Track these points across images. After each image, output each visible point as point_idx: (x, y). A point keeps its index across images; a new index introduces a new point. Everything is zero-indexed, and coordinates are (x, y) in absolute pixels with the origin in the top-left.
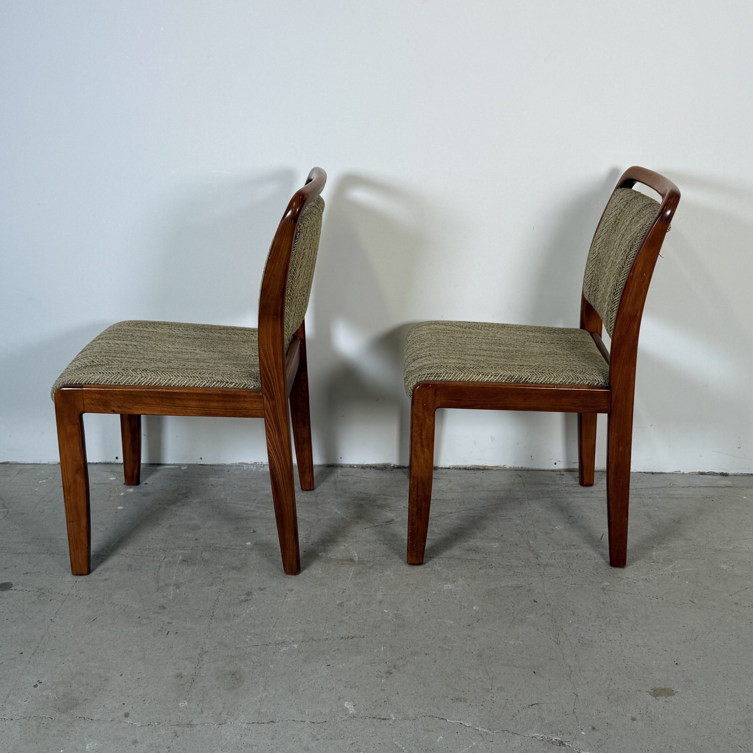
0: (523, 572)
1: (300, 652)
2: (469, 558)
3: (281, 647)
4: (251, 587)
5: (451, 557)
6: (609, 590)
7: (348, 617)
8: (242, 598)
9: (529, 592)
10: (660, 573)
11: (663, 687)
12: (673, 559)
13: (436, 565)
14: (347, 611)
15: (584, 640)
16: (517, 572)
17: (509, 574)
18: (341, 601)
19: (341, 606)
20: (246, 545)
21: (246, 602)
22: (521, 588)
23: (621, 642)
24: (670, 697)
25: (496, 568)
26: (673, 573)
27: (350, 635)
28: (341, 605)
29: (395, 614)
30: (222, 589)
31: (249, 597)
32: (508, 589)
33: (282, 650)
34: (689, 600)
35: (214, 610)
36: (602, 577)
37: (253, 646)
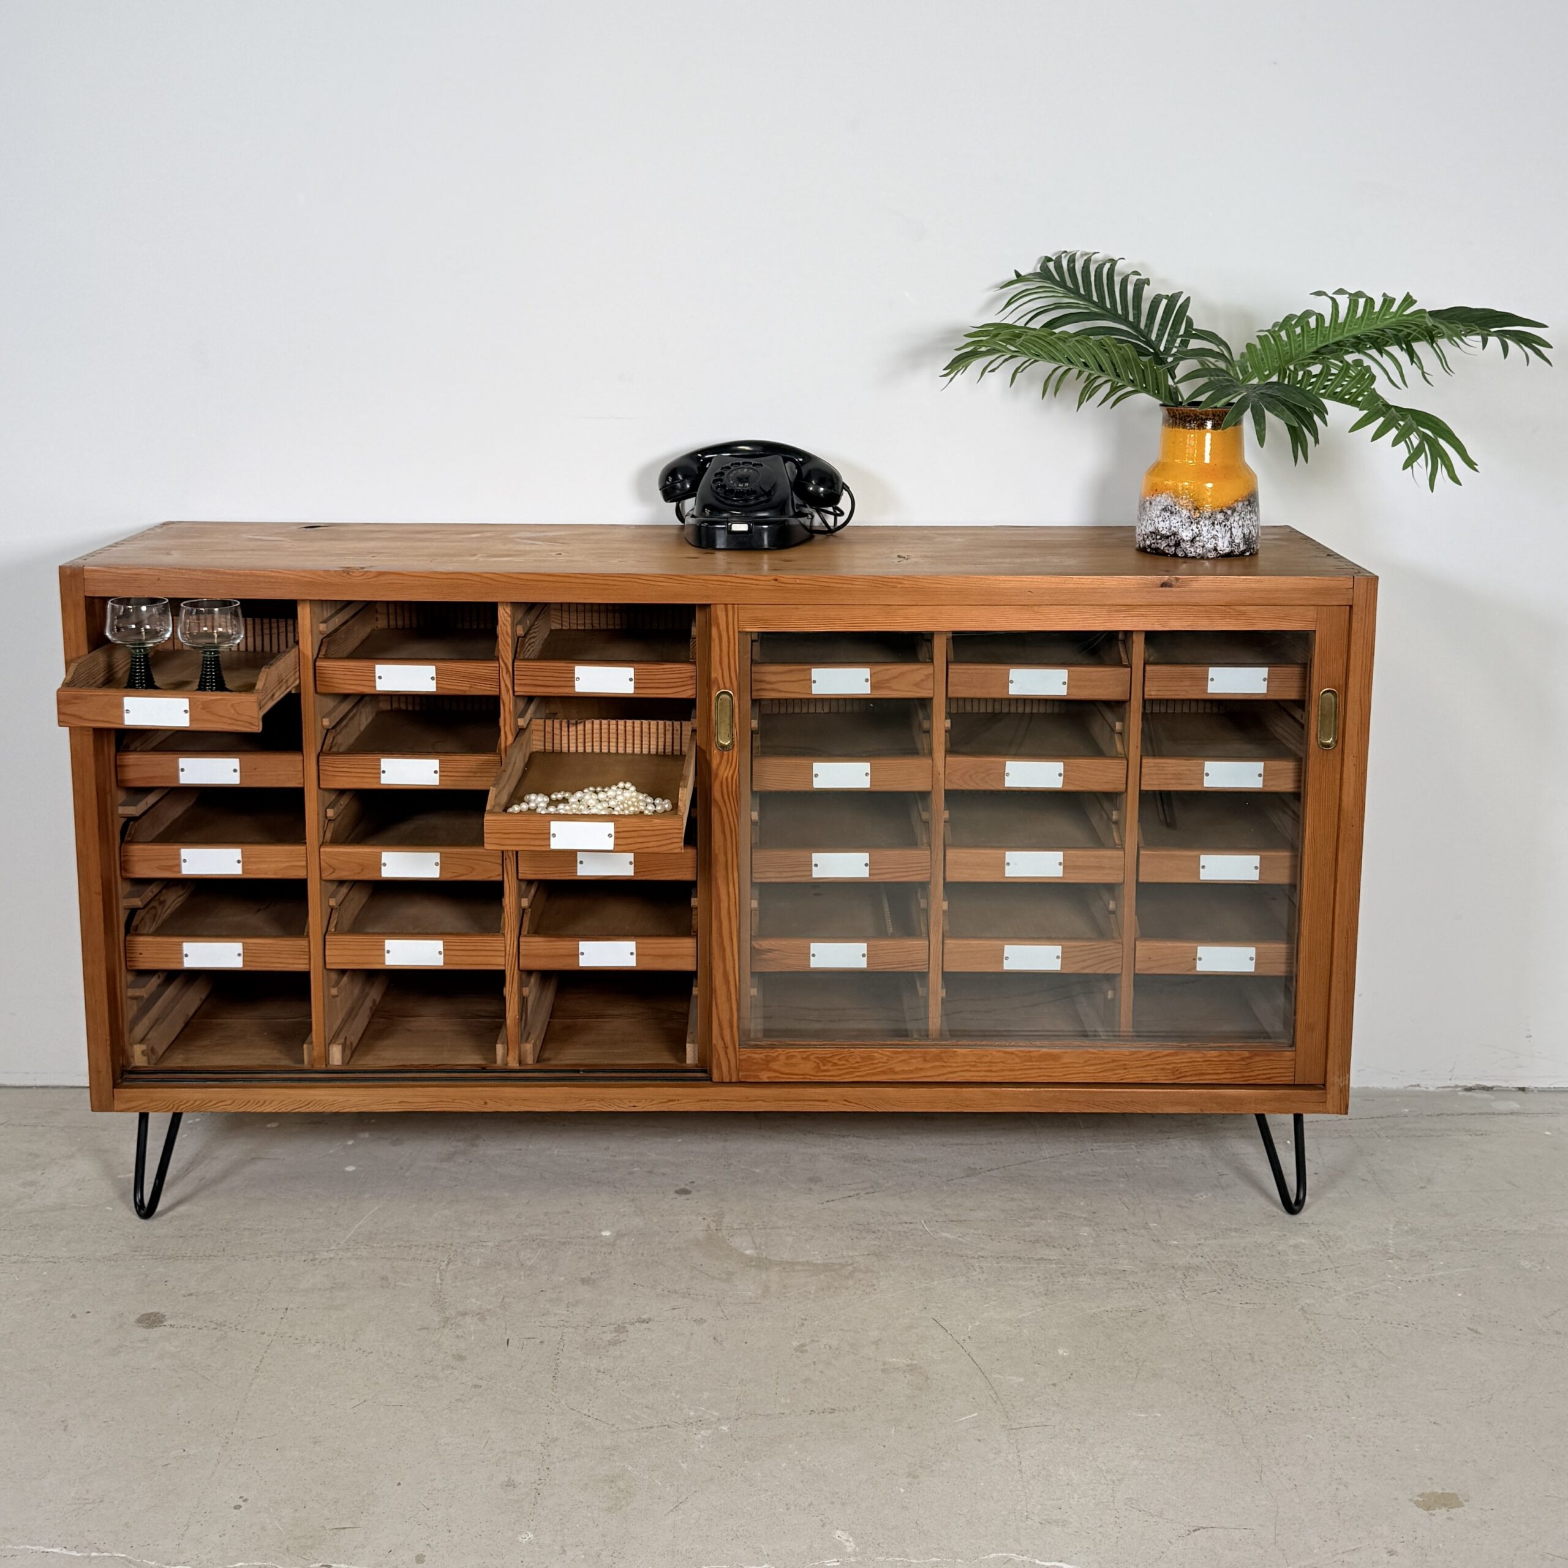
0: (1146, 1282)
1: (735, 1440)
2: (1039, 1257)
3: (697, 1429)
4: (623, 1317)
5: (1002, 1255)
6: (1315, 1314)
7: (818, 1373)
8: (609, 1338)
9: (1162, 1320)
10: (1407, 1280)
11: (1440, 1492)
12: (1429, 1251)
13: (975, 1270)
14: (815, 1360)
15: (1278, 1407)
16: (1133, 1282)
17: (1117, 1287)
18: (802, 1341)
19: (802, 1352)
20: (601, 1236)
21: (618, 1346)
22: (1144, 1312)
23: (1348, 1409)
24: (1454, 1511)
25: (1091, 1275)
26: (1432, 1279)
27: (826, 1406)
28: (801, 1349)
29: (908, 1366)
30: (567, 1322)
31: (621, 1336)
32: (1122, 1315)
33: (699, 1436)
34: (1468, 1328)
35: (559, 1361)
36: (1298, 1289)
37: (643, 1428)
